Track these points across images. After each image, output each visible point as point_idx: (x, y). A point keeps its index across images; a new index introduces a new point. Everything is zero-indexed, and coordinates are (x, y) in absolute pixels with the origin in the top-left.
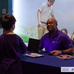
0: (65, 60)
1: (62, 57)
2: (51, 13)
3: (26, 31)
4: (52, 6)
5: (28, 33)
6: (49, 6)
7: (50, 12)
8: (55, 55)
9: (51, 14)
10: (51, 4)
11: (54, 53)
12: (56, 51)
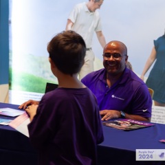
0: (127, 130)
1: (120, 124)
2: (95, 26)
3: (40, 67)
4: (97, 11)
5: (44, 72)
6: (91, 10)
7: (94, 24)
8: (105, 120)
9: (96, 29)
10: (97, 6)
11: (103, 115)
12: (106, 111)
